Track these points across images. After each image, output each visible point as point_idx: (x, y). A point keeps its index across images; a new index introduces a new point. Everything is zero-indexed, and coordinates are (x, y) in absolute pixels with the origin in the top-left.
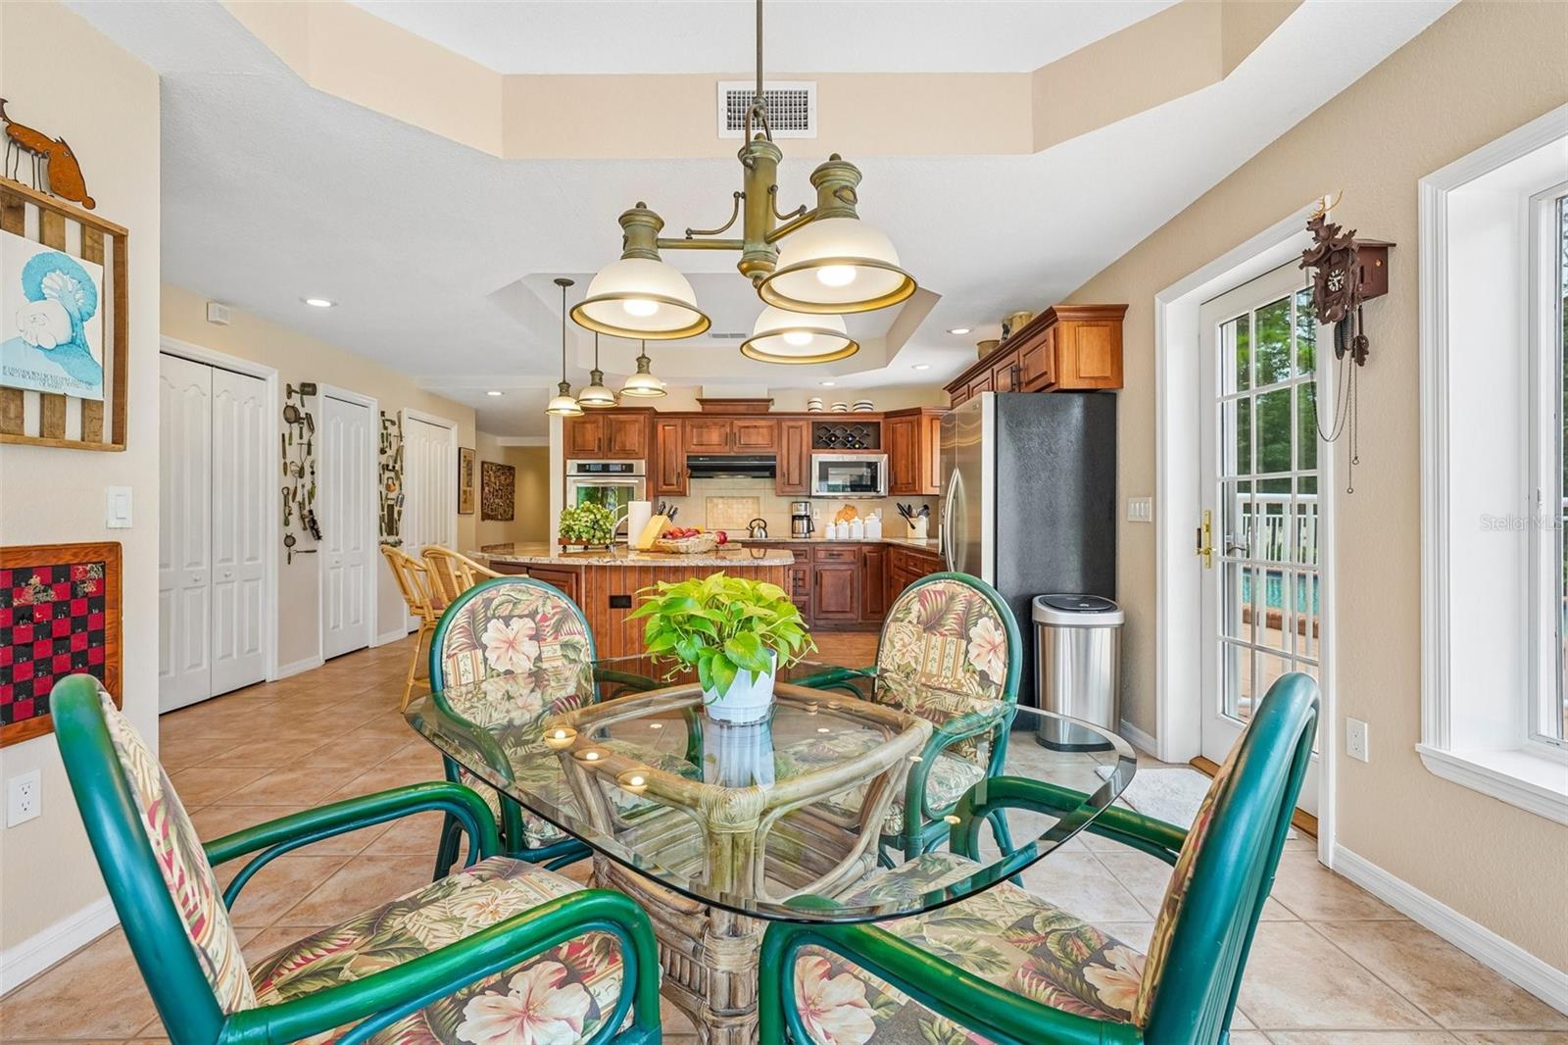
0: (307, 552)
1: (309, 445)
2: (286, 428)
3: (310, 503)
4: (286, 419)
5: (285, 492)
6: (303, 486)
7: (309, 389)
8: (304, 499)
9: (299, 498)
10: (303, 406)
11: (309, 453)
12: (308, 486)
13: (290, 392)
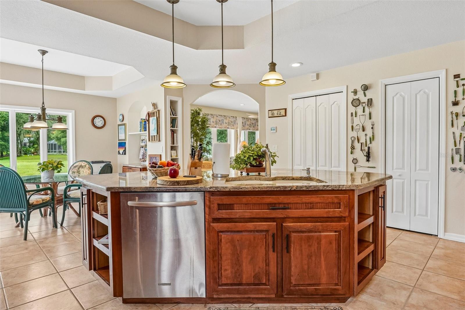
0: (368, 167)
1: (370, 114)
2: (352, 109)
3: (371, 143)
4: (353, 105)
5: (353, 139)
6: (366, 135)
7: (366, 88)
8: (366, 141)
9: (363, 140)
10: (365, 96)
11: (370, 118)
12: (370, 135)
13: (355, 92)
